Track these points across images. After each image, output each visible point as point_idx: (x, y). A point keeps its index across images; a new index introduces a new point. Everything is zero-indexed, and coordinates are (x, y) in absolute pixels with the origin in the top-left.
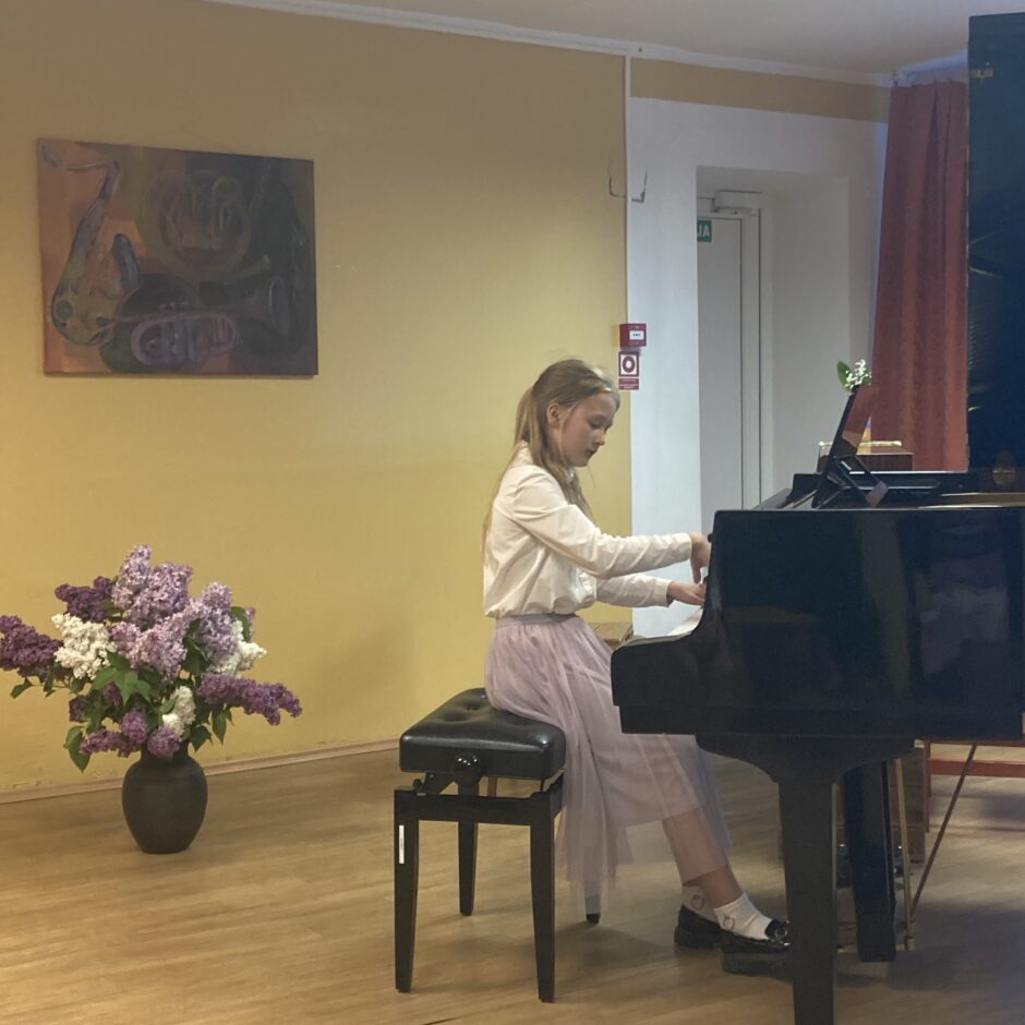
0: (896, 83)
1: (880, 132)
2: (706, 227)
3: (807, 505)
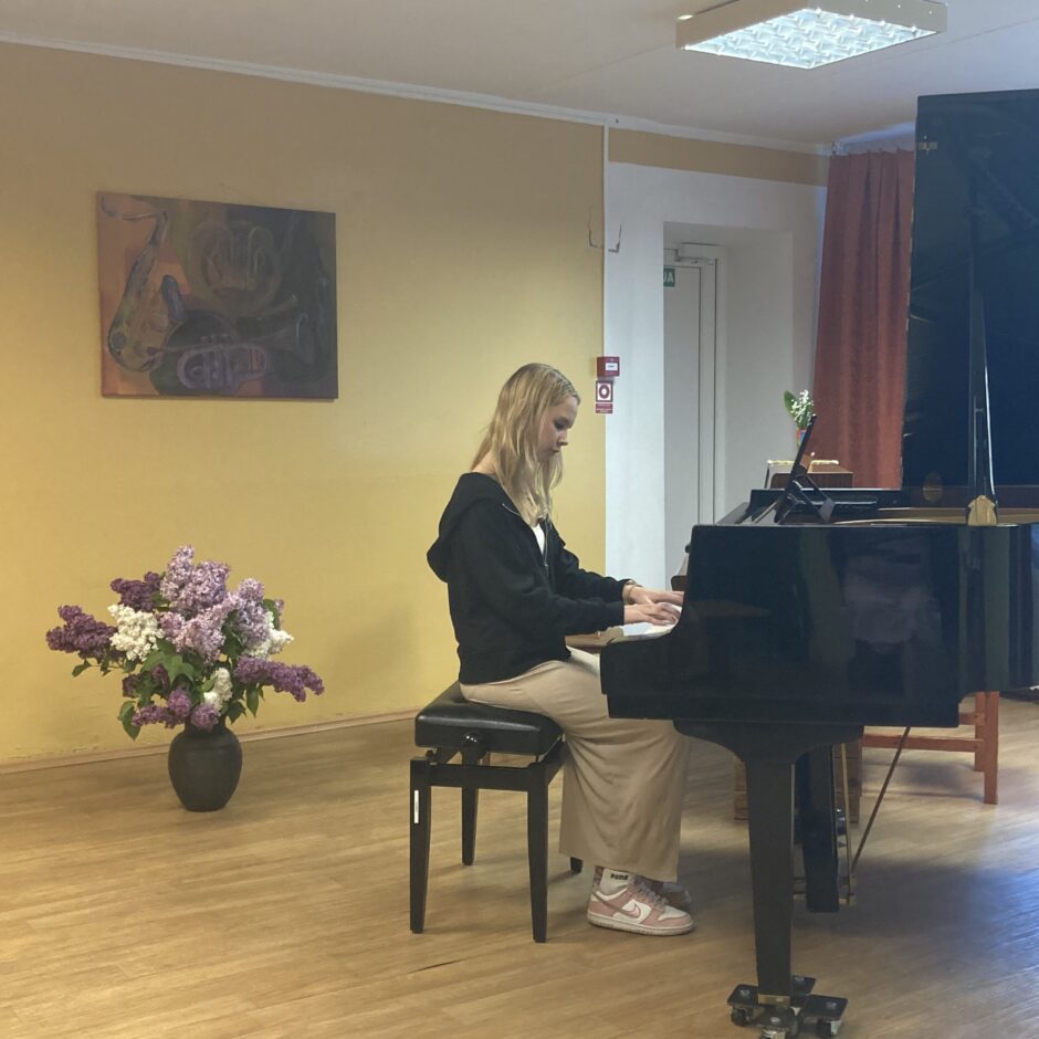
0: (834, 152)
1: (821, 193)
2: (670, 274)
3: (768, 519)
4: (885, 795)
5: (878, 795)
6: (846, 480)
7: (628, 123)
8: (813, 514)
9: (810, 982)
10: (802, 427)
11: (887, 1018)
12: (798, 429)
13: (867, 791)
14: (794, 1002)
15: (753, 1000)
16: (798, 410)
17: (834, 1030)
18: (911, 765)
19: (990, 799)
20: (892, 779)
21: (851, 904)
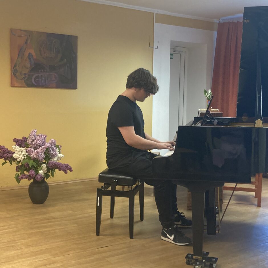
0: (219, 22)
1: (215, 33)
2: (172, 55)
3: (199, 125)
4: (229, 204)
5: (227, 204)
6: (221, 115)
7: (161, 12)
8: (211, 123)
9: (208, 253)
10: (209, 100)
11: (229, 264)
12: (207, 100)
13: (224, 203)
14: (203, 259)
15: (192, 258)
16: (207, 95)
17: (214, 266)
18: (236, 195)
19: (259, 205)
20: (231, 199)
21: (220, 232)
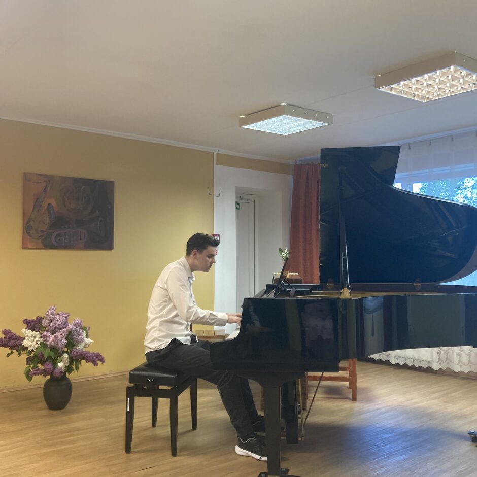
0: (296, 163)
1: (291, 177)
2: (238, 205)
3: (271, 296)
4: (315, 399)
5: (312, 399)
6: (300, 281)
7: (222, 151)
8: (287, 293)
9: (287, 470)
12: (284, 261)
16: (284, 254)
18: (324, 387)
19: (354, 399)
20: (317, 392)
21: (303, 440)
